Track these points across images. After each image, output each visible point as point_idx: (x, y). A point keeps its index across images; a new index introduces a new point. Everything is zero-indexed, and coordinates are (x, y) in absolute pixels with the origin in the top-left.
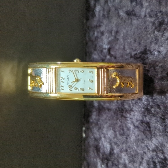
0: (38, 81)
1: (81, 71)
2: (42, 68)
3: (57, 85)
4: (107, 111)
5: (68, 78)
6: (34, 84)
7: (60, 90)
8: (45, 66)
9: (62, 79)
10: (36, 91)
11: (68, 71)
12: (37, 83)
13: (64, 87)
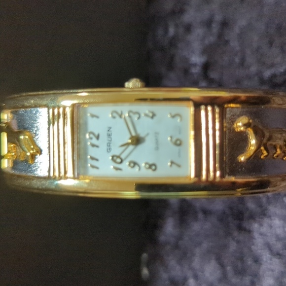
0: (25, 145)
1: (146, 115)
2: (36, 106)
3: (79, 156)
4: (201, 215)
5: (109, 135)
6: (16, 152)
7: (85, 167)
8: (45, 103)
9: (91, 138)
10: (21, 170)
11: (110, 116)
12: (23, 150)
13: (97, 160)
